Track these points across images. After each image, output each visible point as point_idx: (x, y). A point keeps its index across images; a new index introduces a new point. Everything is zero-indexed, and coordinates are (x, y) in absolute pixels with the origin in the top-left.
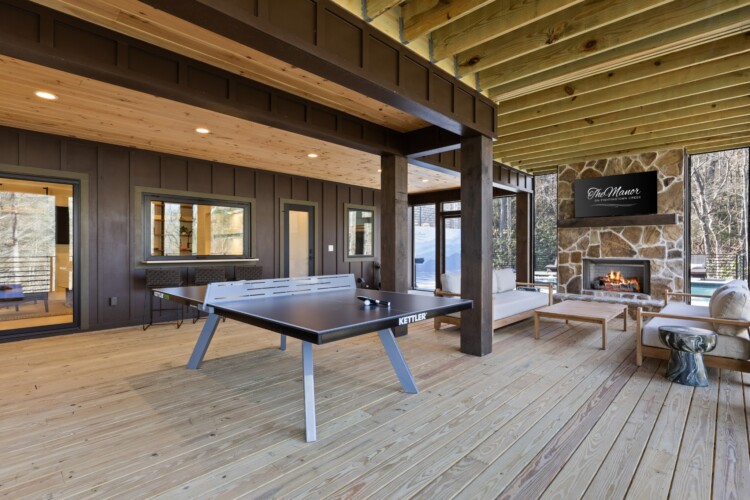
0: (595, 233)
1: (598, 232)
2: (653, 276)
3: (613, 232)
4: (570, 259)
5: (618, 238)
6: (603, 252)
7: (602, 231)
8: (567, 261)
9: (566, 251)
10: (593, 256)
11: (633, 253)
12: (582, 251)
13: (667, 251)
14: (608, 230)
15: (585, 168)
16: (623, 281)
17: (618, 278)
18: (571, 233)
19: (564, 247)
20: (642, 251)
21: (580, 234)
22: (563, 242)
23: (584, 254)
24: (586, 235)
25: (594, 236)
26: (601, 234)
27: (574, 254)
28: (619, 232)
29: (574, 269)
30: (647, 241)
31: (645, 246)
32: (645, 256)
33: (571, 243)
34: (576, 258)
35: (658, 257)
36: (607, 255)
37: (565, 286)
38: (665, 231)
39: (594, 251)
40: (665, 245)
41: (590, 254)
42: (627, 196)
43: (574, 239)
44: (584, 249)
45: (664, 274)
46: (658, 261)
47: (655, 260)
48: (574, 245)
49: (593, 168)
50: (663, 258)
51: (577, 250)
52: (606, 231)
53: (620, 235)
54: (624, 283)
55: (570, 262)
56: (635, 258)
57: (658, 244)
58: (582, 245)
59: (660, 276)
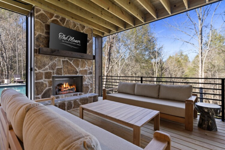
0: (60, 60)
1: (61, 60)
2: (84, 83)
3: (69, 61)
4: (44, 77)
5: (71, 64)
6: (64, 72)
7: (63, 60)
8: (42, 78)
9: (41, 71)
10: (59, 74)
11: (77, 72)
12: (52, 71)
13: (88, 71)
14: (66, 59)
15: (54, 18)
16: (69, 87)
17: (67, 86)
18: (45, 59)
19: (40, 68)
20: (81, 71)
21: (51, 60)
22: (39, 64)
23: (54, 73)
24: (54, 61)
25: (59, 62)
26: (63, 61)
27: (47, 73)
28: (71, 61)
29: (47, 83)
30: (82, 67)
31: (81, 69)
32: (82, 74)
33: (44, 66)
34: (48, 75)
35: (85, 74)
36: (66, 74)
37: (40, 96)
38: (87, 63)
39: (59, 71)
40: (87, 69)
41: (57, 73)
42: (76, 43)
43: (47, 63)
44: (53, 70)
45: (87, 82)
46: (85, 76)
47: (85, 75)
48: (47, 67)
49: (58, 20)
50: (87, 75)
51: (49, 71)
52: (65, 60)
53: (71, 63)
54: (69, 88)
55: (44, 79)
56: (78, 75)
57: (85, 68)
58: (52, 68)
59: (86, 83)
